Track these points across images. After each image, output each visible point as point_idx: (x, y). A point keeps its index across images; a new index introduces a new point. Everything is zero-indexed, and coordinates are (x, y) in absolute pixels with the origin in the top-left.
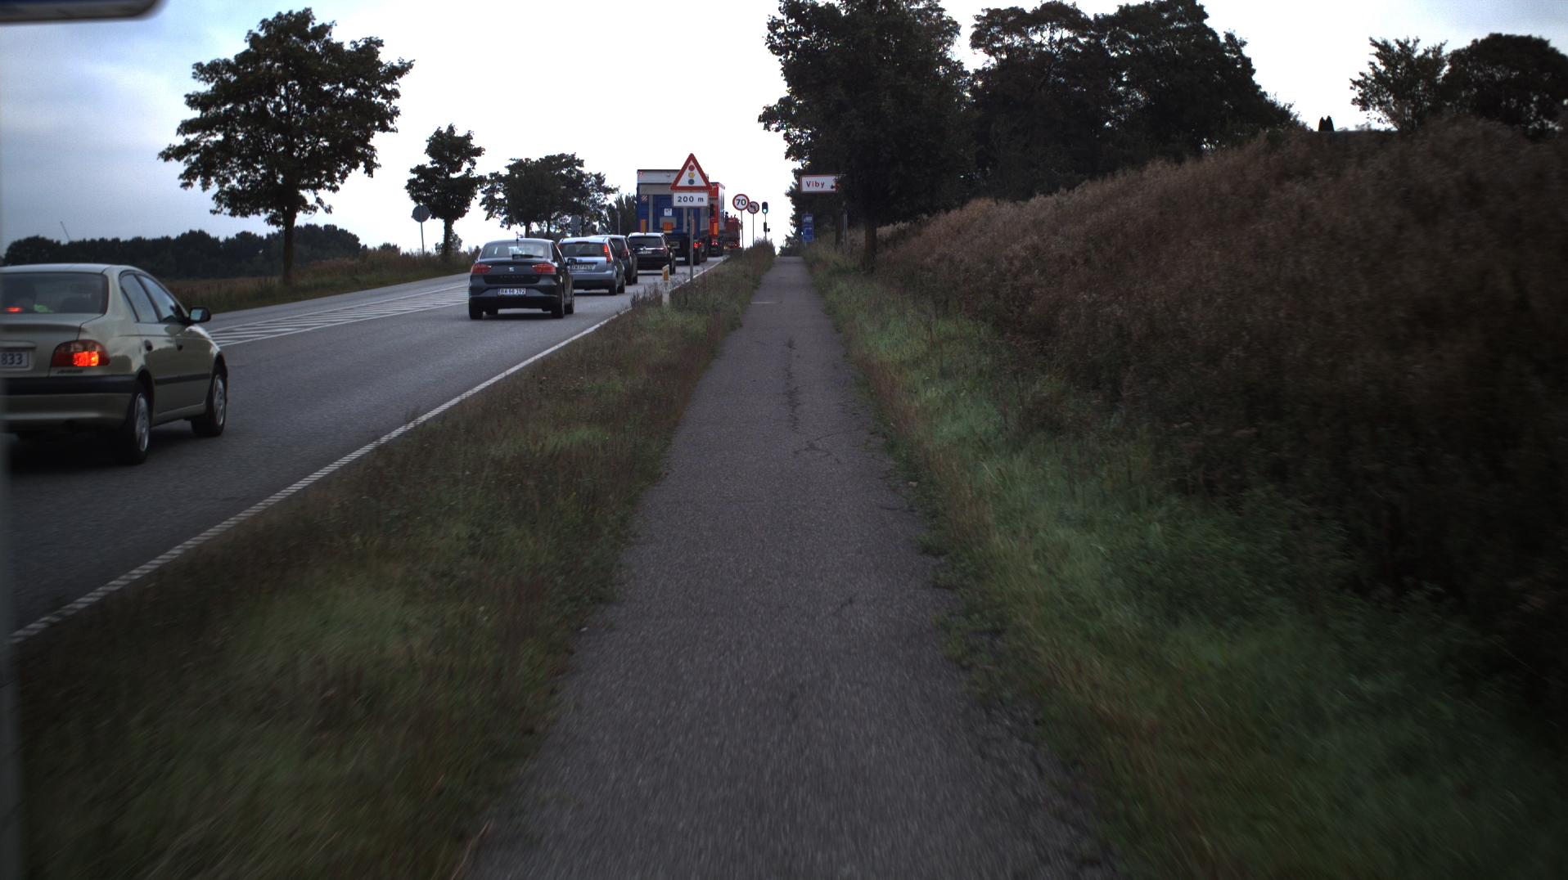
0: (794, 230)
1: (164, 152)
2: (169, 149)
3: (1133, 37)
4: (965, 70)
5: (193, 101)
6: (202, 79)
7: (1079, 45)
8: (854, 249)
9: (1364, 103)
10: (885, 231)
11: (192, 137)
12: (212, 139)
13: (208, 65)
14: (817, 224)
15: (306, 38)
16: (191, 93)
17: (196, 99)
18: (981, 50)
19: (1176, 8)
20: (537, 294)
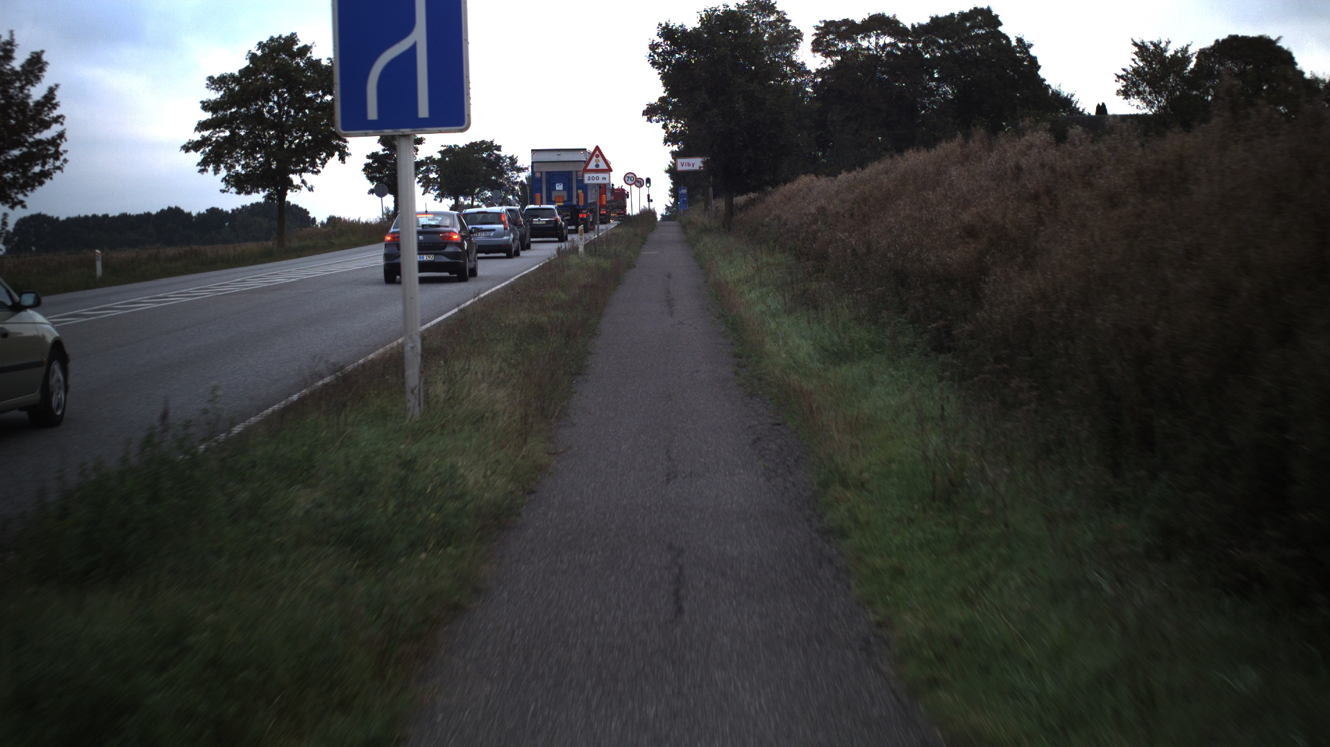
0: (672, 200)
1: (185, 146)
2: (189, 143)
3: (942, 42)
4: (808, 69)
5: (206, 106)
6: (213, 89)
7: (899, 49)
8: (718, 214)
9: (1126, 93)
10: (740, 200)
11: (206, 133)
12: (222, 134)
13: (218, 78)
14: (690, 196)
15: (293, 55)
16: (205, 100)
17: (208, 105)
18: (820, 54)
19: (976, 18)
20: (445, 259)
